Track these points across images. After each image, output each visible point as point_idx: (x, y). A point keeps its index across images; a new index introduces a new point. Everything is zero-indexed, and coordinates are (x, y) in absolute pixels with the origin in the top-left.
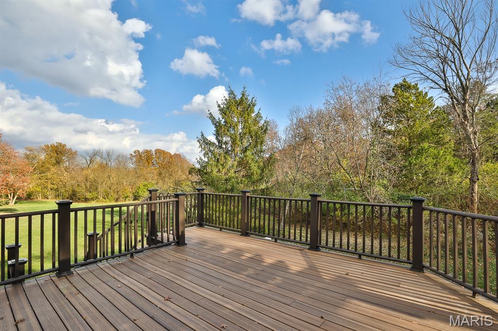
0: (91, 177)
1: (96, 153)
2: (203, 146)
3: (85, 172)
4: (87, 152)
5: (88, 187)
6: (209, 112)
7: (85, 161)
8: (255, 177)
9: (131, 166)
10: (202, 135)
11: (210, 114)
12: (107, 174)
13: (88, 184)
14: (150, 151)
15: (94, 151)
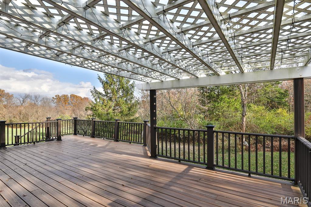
0: (24, 111)
1: (27, 96)
2: (94, 95)
3: (19, 109)
4: (20, 95)
5: (22, 118)
6: (98, 76)
7: (19, 101)
8: (125, 113)
9: (53, 105)
10: (95, 88)
11: (99, 76)
12: (35, 110)
13: (22, 116)
14: (67, 95)
15: (26, 95)
